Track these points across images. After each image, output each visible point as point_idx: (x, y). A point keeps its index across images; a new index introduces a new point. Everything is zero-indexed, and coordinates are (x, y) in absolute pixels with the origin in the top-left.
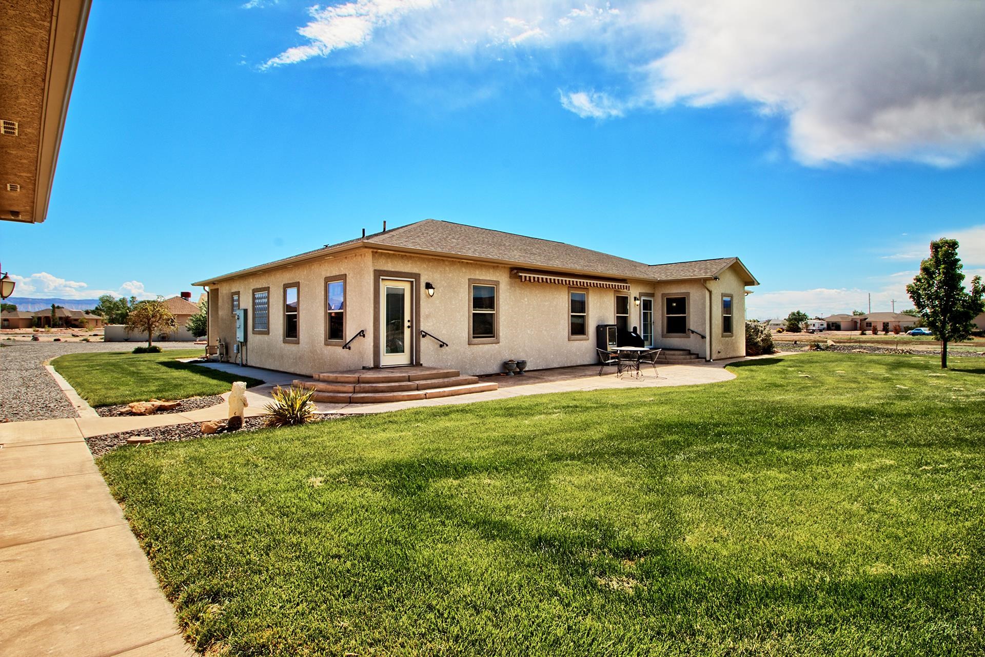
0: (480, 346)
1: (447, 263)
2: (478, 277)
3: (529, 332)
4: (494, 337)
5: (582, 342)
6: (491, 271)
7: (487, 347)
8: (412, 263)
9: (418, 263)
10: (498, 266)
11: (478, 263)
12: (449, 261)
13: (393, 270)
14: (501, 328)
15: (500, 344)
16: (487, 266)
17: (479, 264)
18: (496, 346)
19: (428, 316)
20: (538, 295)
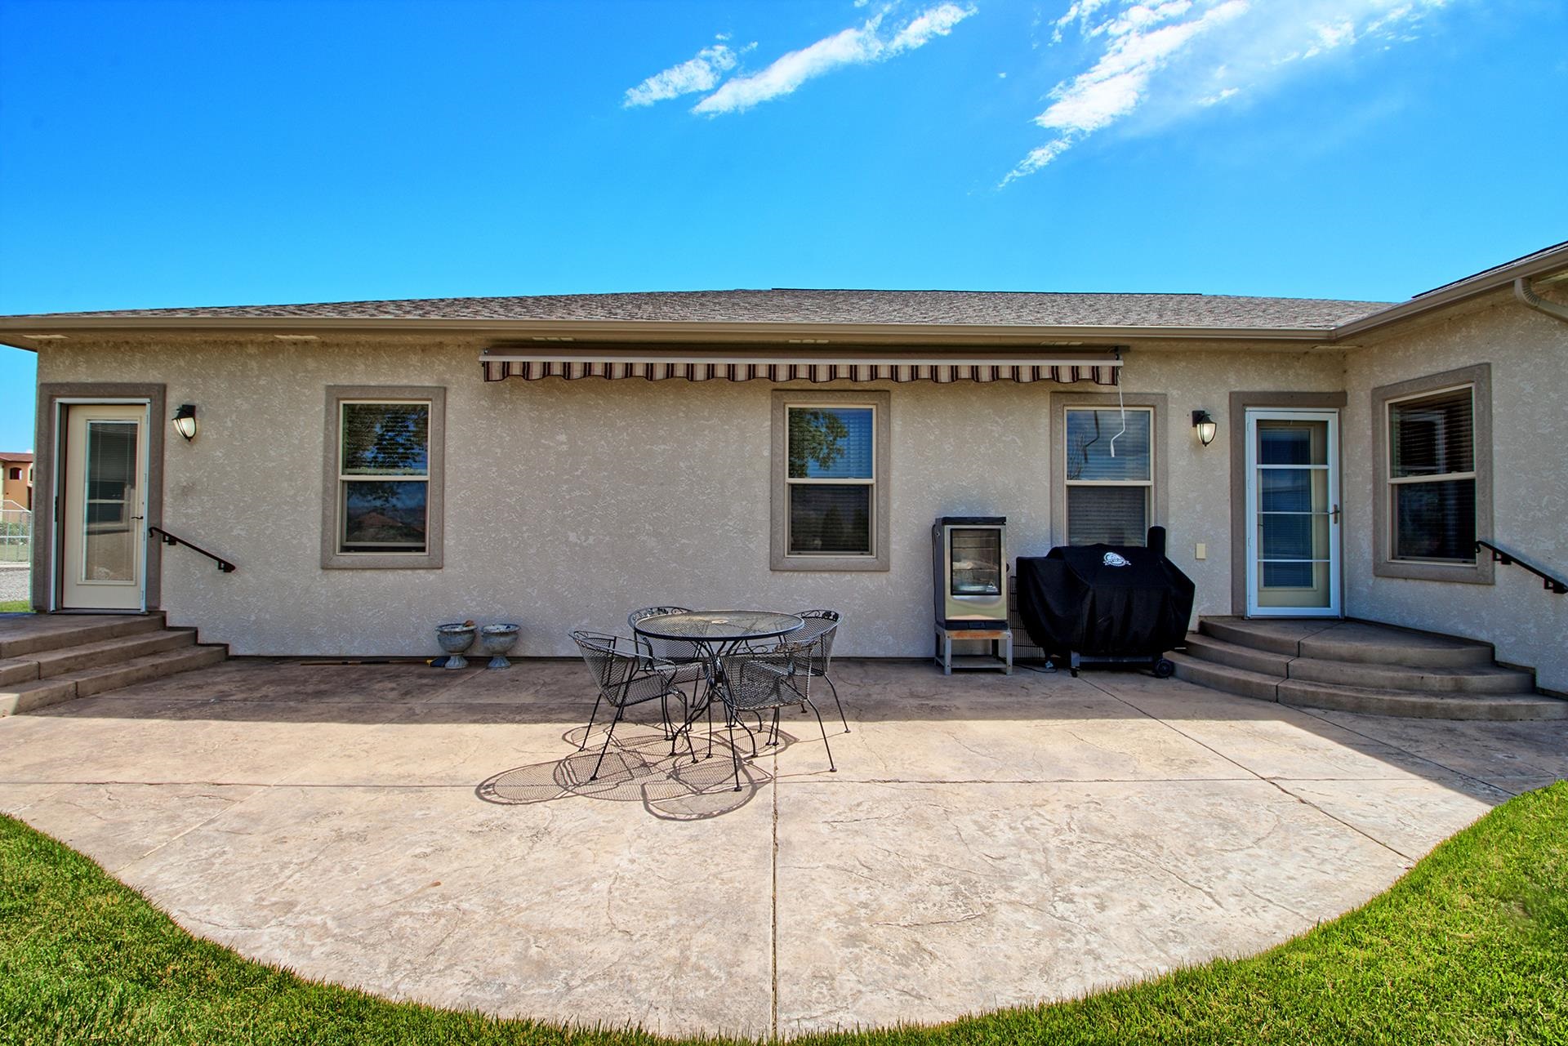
0: (368, 574)
1: (251, 350)
2: (359, 380)
3: (572, 537)
4: (423, 549)
5: (848, 577)
6: (414, 359)
7: (390, 577)
8: (143, 361)
9: (162, 357)
10: (441, 345)
11: (363, 338)
12: (260, 344)
13: (90, 380)
14: (450, 526)
15: (447, 570)
16: (396, 346)
17: (370, 345)
18: (431, 576)
19: (186, 491)
20: (620, 423)
